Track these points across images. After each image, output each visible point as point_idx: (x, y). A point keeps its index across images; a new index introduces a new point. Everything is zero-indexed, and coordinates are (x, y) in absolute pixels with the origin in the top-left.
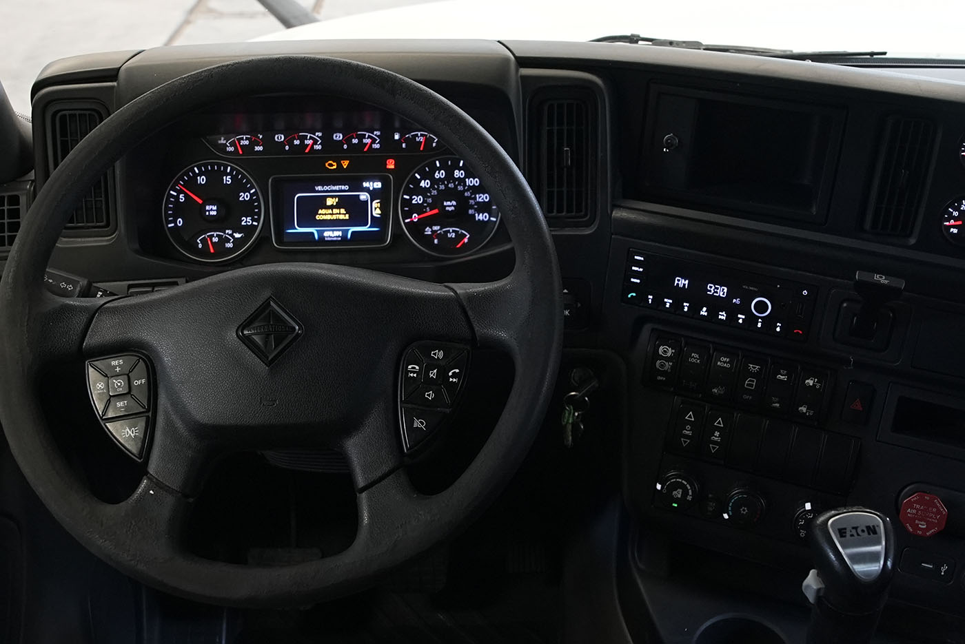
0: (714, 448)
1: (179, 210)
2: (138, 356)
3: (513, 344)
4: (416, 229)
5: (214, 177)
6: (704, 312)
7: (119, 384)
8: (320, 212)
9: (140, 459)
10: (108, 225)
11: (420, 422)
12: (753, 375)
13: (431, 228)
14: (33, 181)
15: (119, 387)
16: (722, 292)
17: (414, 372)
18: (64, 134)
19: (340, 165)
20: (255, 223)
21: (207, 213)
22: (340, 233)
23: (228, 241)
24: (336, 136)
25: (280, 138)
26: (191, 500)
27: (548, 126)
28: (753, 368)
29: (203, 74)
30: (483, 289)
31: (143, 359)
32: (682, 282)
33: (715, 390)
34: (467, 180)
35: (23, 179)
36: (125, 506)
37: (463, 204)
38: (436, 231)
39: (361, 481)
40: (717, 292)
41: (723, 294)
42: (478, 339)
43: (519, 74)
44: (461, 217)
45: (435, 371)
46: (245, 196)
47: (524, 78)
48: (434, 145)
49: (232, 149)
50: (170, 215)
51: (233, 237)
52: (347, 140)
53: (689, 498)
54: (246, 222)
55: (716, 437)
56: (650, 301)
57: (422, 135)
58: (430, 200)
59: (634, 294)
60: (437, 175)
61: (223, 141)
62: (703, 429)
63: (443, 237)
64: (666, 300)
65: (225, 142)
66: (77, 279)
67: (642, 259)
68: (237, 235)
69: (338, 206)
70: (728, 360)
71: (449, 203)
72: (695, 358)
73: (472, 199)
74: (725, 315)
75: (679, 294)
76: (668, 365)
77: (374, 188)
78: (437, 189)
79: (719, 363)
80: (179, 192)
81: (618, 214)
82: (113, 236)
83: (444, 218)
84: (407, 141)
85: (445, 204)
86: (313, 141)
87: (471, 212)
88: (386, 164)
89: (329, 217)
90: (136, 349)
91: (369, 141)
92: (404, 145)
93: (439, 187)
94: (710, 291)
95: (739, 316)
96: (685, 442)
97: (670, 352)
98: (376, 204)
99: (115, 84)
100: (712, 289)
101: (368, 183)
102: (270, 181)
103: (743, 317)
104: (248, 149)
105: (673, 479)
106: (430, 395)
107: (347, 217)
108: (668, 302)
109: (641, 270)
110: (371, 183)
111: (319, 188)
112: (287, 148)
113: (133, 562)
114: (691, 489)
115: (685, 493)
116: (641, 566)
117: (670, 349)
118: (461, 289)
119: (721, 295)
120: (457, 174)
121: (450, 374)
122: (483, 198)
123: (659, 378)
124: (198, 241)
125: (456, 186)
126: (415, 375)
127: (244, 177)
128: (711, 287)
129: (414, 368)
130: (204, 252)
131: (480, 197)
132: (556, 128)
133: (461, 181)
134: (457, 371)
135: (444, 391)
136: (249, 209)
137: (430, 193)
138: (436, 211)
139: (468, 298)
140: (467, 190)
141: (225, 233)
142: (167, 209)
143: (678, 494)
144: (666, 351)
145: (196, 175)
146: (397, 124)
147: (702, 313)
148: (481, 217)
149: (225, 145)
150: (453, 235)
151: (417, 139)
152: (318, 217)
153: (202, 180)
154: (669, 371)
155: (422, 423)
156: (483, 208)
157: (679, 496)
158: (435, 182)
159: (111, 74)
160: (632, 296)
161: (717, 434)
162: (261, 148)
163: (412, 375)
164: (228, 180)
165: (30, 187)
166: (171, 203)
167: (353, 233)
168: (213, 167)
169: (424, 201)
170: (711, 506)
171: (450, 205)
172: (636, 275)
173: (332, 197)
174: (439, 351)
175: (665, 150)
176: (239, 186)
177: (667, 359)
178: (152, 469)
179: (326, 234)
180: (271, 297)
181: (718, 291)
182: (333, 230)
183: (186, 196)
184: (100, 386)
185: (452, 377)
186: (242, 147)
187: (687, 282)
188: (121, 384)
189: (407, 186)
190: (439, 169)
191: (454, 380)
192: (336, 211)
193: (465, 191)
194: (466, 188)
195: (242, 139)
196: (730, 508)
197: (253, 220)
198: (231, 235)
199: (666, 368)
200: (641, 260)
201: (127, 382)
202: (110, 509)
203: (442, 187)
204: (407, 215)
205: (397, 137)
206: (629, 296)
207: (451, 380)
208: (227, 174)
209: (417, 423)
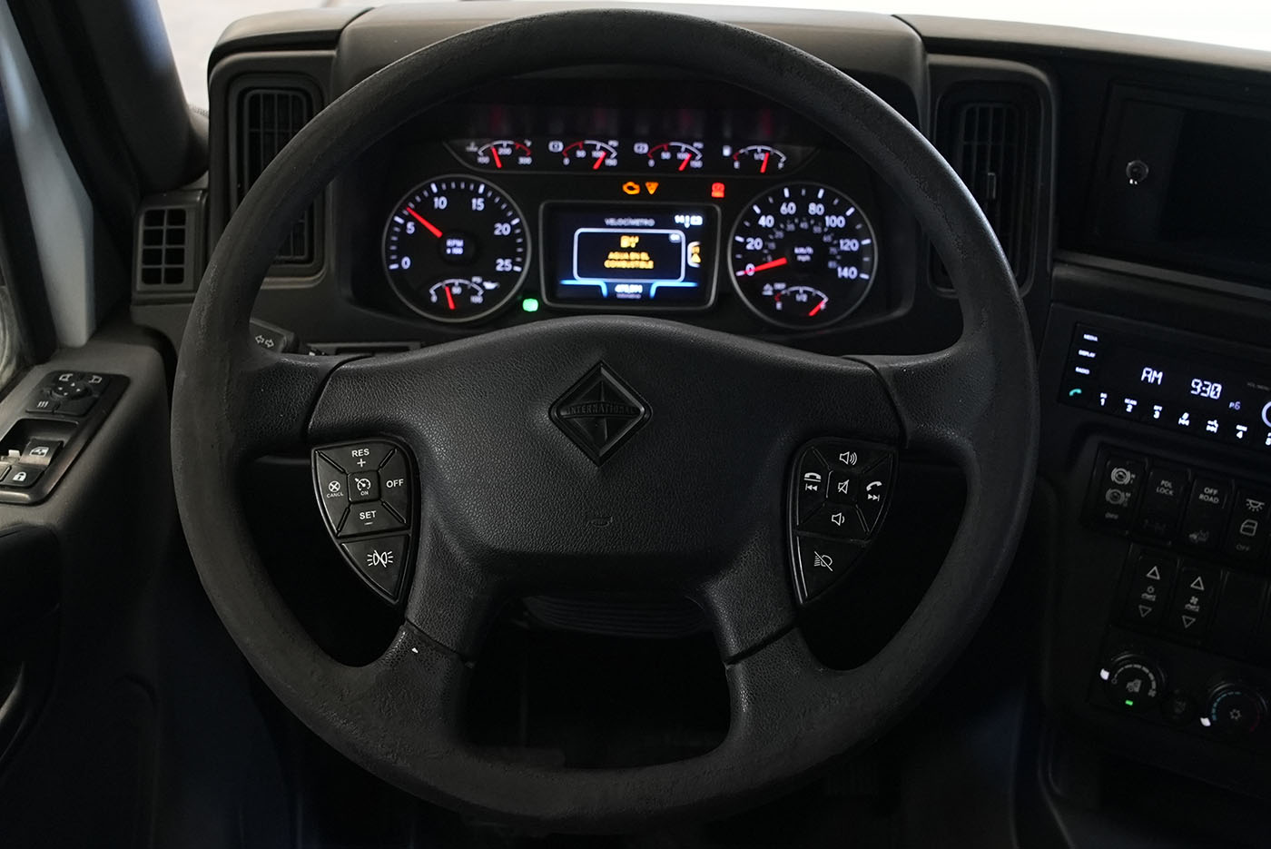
0: (1188, 621)
1: (407, 245)
2: (391, 445)
3: (967, 446)
4: (751, 285)
5: (459, 199)
6: (1184, 420)
7: (364, 485)
8: (611, 255)
9: (395, 600)
10: (309, 260)
11: (825, 559)
12: (1253, 515)
13: (773, 285)
14: (205, 191)
15: (364, 489)
16: (1214, 391)
17: (814, 484)
18: (254, 122)
19: (644, 190)
20: (517, 269)
21: (449, 251)
22: (639, 289)
23: (475, 293)
24: (639, 148)
25: (557, 146)
26: (471, 665)
27: (965, 140)
28: (1254, 505)
29: (495, 30)
30: (916, 363)
31: (399, 450)
32: (1152, 376)
33: (1194, 536)
34: (827, 218)
35: (189, 187)
36: (374, 670)
37: (822, 253)
38: (779, 291)
39: (733, 647)
40: (1205, 392)
41: (1216, 395)
42: (909, 438)
43: (928, 63)
44: (817, 273)
45: (846, 483)
46: (503, 229)
47: (934, 68)
48: (781, 165)
49: (484, 160)
50: (393, 253)
51: (483, 287)
52: (655, 154)
53: (1152, 693)
54: (503, 266)
55: (1192, 604)
56: (1103, 401)
57: (763, 151)
58: (772, 246)
59: (1079, 391)
60: (784, 209)
61: (472, 148)
62: (1173, 591)
63: (789, 299)
64: (1127, 401)
65: (475, 149)
66: (278, 332)
67: (1096, 339)
68: (489, 286)
69: (638, 249)
70: (1215, 492)
71: (802, 250)
72: (1166, 487)
73: (834, 246)
74: (1217, 425)
75: (1148, 394)
76: (1124, 497)
77: (691, 226)
78: (784, 230)
79: (1201, 496)
80: (407, 219)
81: (1061, 272)
82: (318, 276)
83: (794, 273)
84: (742, 158)
85: (797, 251)
86: (605, 153)
87: (831, 264)
88: (711, 191)
89: (624, 265)
90: (389, 434)
91: (686, 156)
92: (737, 165)
93: (786, 227)
94: (1196, 390)
95: (1239, 427)
96: (1144, 611)
97: (1128, 477)
98: (694, 247)
99: (333, 53)
100: (1198, 387)
101: (682, 217)
102: (542, 207)
103: (1245, 429)
104: (510, 161)
105: (1129, 664)
106: (839, 519)
107: (650, 265)
108: (1130, 404)
109: (1092, 355)
110: (687, 217)
111: (611, 221)
112: (567, 160)
113: (390, 756)
114: (1156, 679)
115: (1146, 685)
116: (1058, 791)
117: (1128, 474)
118: (882, 362)
119: (1212, 396)
120: (814, 209)
121: (869, 488)
122: (849, 245)
123: (1109, 515)
124: (432, 291)
125: (811, 227)
126: (815, 488)
127: (503, 200)
128: (1197, 384)
129: (814, 477)
130: (440, 308)
131: (845, 244)
132: (975, 144)
133: (820, 219)
134: (879, 484)
135: (859, 512)
136: (508, 247)
137: (774, 234)
138: (782, 261)
139: (894, 376)
140: (827, 233)
141: (470, 281)
142: (389, 242)
143: (1135, 686)
144: (1122, 475)
145: (432, 195)
146: (727, 134)
147: (1181, 421)
148: (847, 273)
149: (476, 154)
150: (804, 298)
151: (756, 157)
152: (608, 264)
153: (440, 203)
154: (1125, 505)
155: (828, 561)
156: (849, 259)
157: (1137, 690)
158: (780, 219)
159: (329, 39)
160: (1076, 394)
161: (1194, 600)
162: (528, 160)
163: (810, 487)
164: (478, 204)
165: (201, 199)
166: (395, 234)
167: (659, 289)
168: (458, 186)
169: (765, 247)
170: (1180, 707)
171: (804, 253)
172: (1085, 362)
173: (630, 235)
174: (850, 454)
175: (1131, 182)
176: (495, 213)
177: (1124, 488)
178: (412, 614)
179: (619, 289)
180: (601, 362)
181: (1208, 390)
182: (629, 284)
183: (418, 225)
184: (334, 487)
185: (872, 492)
186: (501, 157)
187: (1161, 375)
188: (367, 485)
189: (742, 224)
190: (788, 201)
191: (875, 497)
192: (634, 255)
193: (823, 234)
194: (826, 230)
195: (501, 146)
196: (1214, 711)
197: (514, 264)
198: (481, 285)
199: (1120, 502)
200: (1093, 341)
201: (376, 482)
202: (352, 674)
203: (791, 227)
204: (739, 265)
205: (727, 152)
206: (1072, 393)
207: (870, 497)
208: (478, 196)
209: (819, 561)
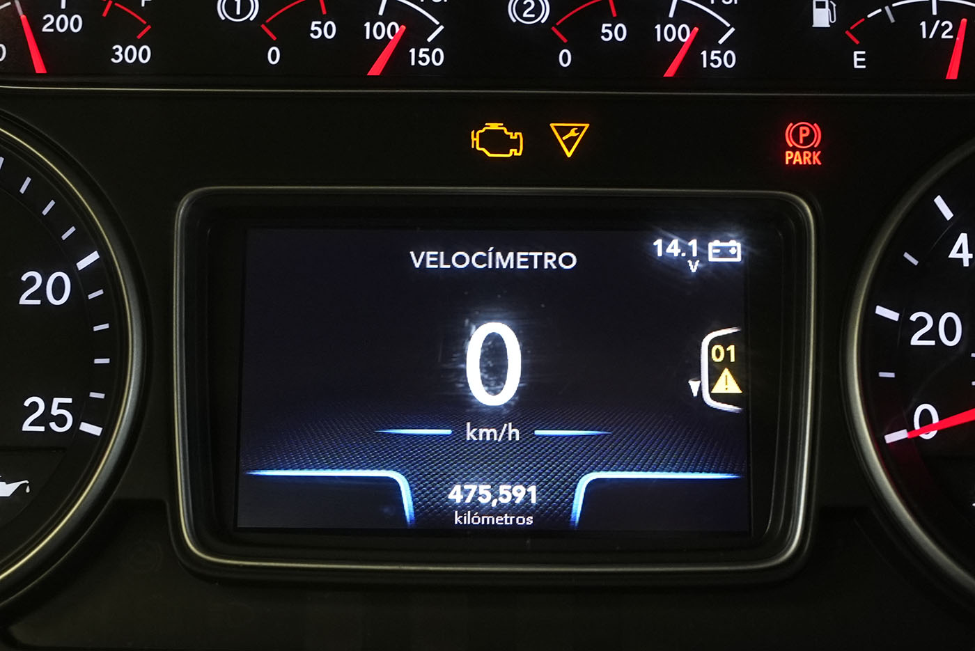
19: (542, 145)
20: (89, 428)
22: (531, 495)
46: (46, 288)
52: (576, 26)
54: (45, 419)
84: (874, 36)
86: (405, 24)
91: (683, 34)
92: (859, 59)
101: (676, 238)
112: (274, 55)
127: (46, 186)
136: (62, 351)
162: (141, 54)
176: (17, 233)
197: (82, 411)
205: (822, 16)
